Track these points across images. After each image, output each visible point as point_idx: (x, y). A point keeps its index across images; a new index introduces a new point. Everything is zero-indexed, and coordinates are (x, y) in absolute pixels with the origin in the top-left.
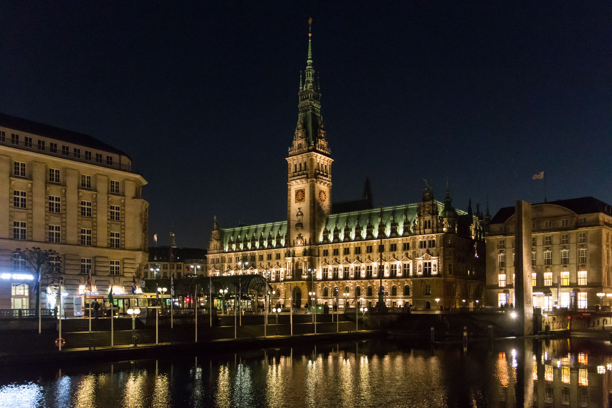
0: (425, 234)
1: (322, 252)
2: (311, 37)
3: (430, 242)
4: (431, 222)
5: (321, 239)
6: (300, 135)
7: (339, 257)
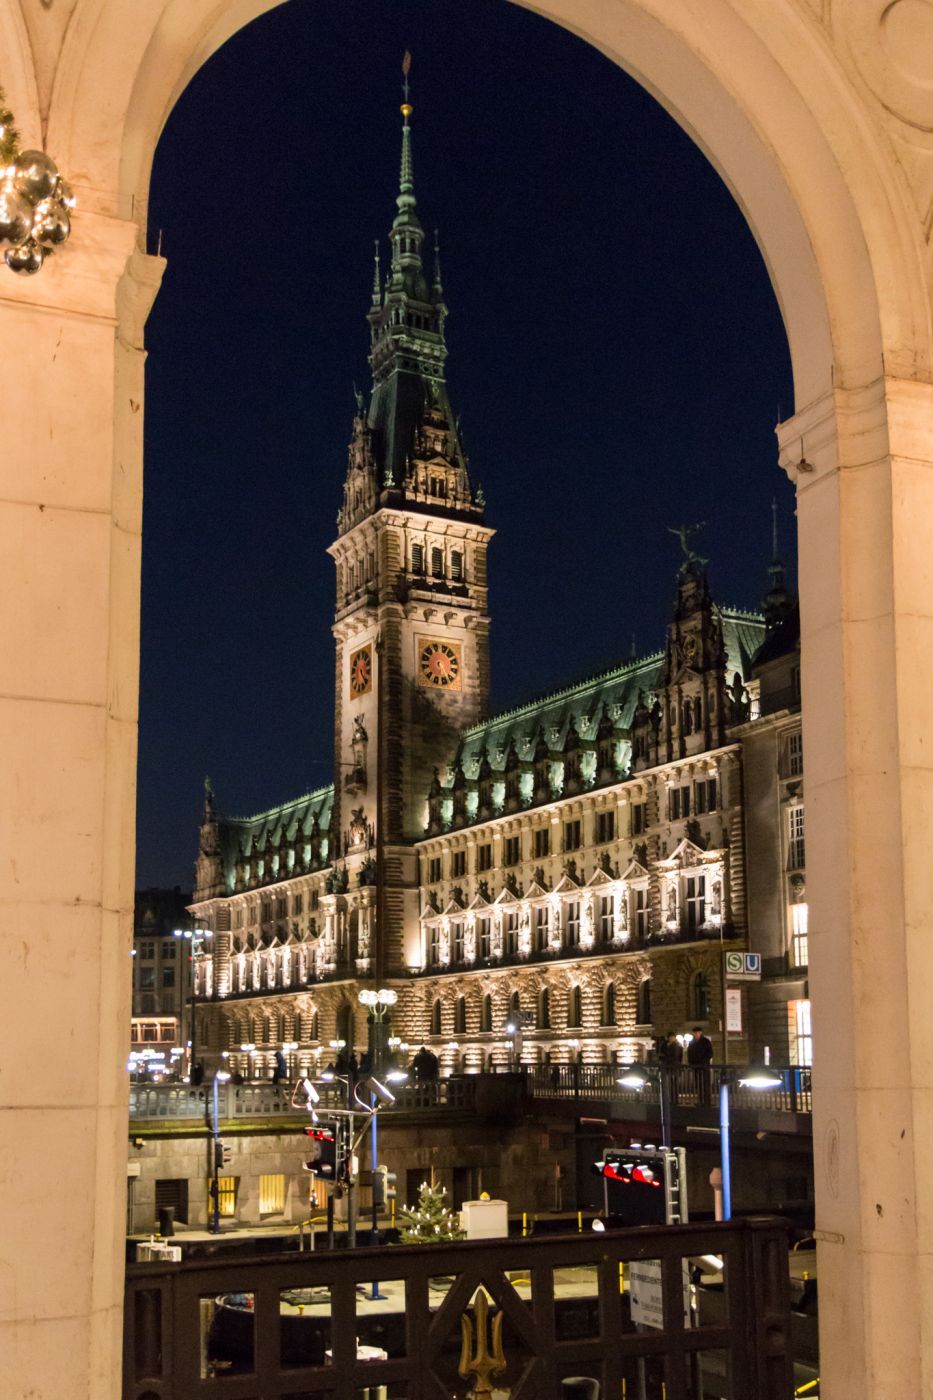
0: (683, 755)
1: (426, 869)
2: (411, 116)
3: (700, 786)
4: (702, 702)
5: (425, 822)
6: (358, 459)
7: (468, 884)
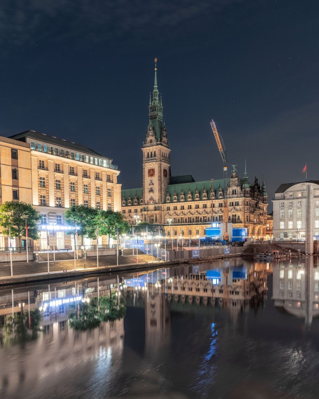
0: (232, 198)
1: (166, 208)
3: (236, 202)
4: (237, 190)
6: (151, 134)
7: (177, 211)
